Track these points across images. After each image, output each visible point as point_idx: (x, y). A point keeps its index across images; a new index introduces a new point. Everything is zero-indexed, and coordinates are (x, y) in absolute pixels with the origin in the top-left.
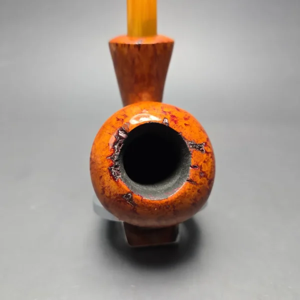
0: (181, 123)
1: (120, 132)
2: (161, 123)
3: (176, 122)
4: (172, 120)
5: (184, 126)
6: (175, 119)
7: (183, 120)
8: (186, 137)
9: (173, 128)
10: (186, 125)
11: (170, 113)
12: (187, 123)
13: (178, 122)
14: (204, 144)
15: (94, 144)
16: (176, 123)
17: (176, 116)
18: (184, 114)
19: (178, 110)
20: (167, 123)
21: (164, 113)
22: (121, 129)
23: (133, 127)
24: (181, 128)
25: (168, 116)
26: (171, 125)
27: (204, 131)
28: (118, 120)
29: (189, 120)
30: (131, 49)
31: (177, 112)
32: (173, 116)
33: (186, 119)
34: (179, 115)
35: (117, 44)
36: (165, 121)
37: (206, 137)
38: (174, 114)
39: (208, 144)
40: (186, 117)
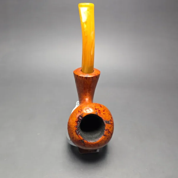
0: (102, 114)
2: (95, 114)
3: (100, 113)
4: (99, 112)
5: (103, 115)
8: (104, 119)
9: (99, 116)
10: (104, 114)
11: (98, 109)
12: (104, 113)
15: (69, 120)
17: (100, 110)
18: (103, 108)
19: (101, 107)
20: (97, 114)
21: (96, 109)
22: (80, 116)
23: (84, 115)
24: (102, 115)
25: (97, 111)
26: (99, 114)
27: (110, 114)
28: (79, 112)
29: (105, 111)
30: (83, 78)
31: (100, 108)
32: (99, 111)
33: (104, 111)
34: (101, 109)
35: (78, 76)
36: (96, 113)
37: (111, 117)
38: (99, 109)
39: (112, 120)
40: (104, 110)
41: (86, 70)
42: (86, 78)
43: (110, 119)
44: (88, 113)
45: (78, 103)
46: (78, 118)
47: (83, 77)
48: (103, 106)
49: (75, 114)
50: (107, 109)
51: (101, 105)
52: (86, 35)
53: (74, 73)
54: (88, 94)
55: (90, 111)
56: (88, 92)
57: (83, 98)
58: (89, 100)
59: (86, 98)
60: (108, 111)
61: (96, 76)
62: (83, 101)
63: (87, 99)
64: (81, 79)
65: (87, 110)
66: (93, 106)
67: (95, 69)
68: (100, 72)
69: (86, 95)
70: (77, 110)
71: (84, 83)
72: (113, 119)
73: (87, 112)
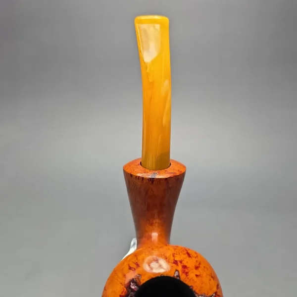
0: (192, 275)
1: (131, 283)
2: (172, 276)
3: (187, 274)
4: (184, 272)
5: (195, 278)
6: (187, 271)
7: (194, 270)
8: (197, 291)
9: (185, 282)
10: (197, 276)
11: (181, 262)
12: (198, 274)
13: (189, 273)
14: (214, 294)
16: (187, 276)
17: (188, 265)
18: (194, 260)
19: (189, 255)
20: (178, 276)
21: (176, 262)
22: (133, 281)
23: (144, 280)
24: (191, 280)
25: (180, 268)
26: (183, 278)
27: (213, 277)
28: (130, 268)
29: (200, 269)
30: (145, 181)
31: (188, 258)
32: (185, 267)
33: (197, 268)
34: (190, 263)
35: (131, 175)
36: (177, 274)
37: (216, 284)
38: (185, 263)
39: (218, 294)
40: (197, 265)
41: (151, 162)
42: (152, 180)
43: (215, 289)
44: (154, 274)
45: (134, 244)
46: (128, 287)
47: (143, 178)
48: (196, 253)
49: (120, 275)
50: (205, 261)
51: (189, 252)
52: (151, 81)
53: (124, 171)
54: (157, 221)
55: (160, 266)
56: (156, 216)
57: (147, 231)
58: (160, 236)
59: (153, 230)
60: (208, 267)
61: (175, 176)
62: (144, 239)
63: (155, 235)
64: (139, 183)
65: (154, 265)
66: (169, 254)
67: (172, 160)
68: (184, 167)
69: (152, 224)
70: (126, 264)
71: (147, 193)
72: (221, 292)
73: (152, 269)
